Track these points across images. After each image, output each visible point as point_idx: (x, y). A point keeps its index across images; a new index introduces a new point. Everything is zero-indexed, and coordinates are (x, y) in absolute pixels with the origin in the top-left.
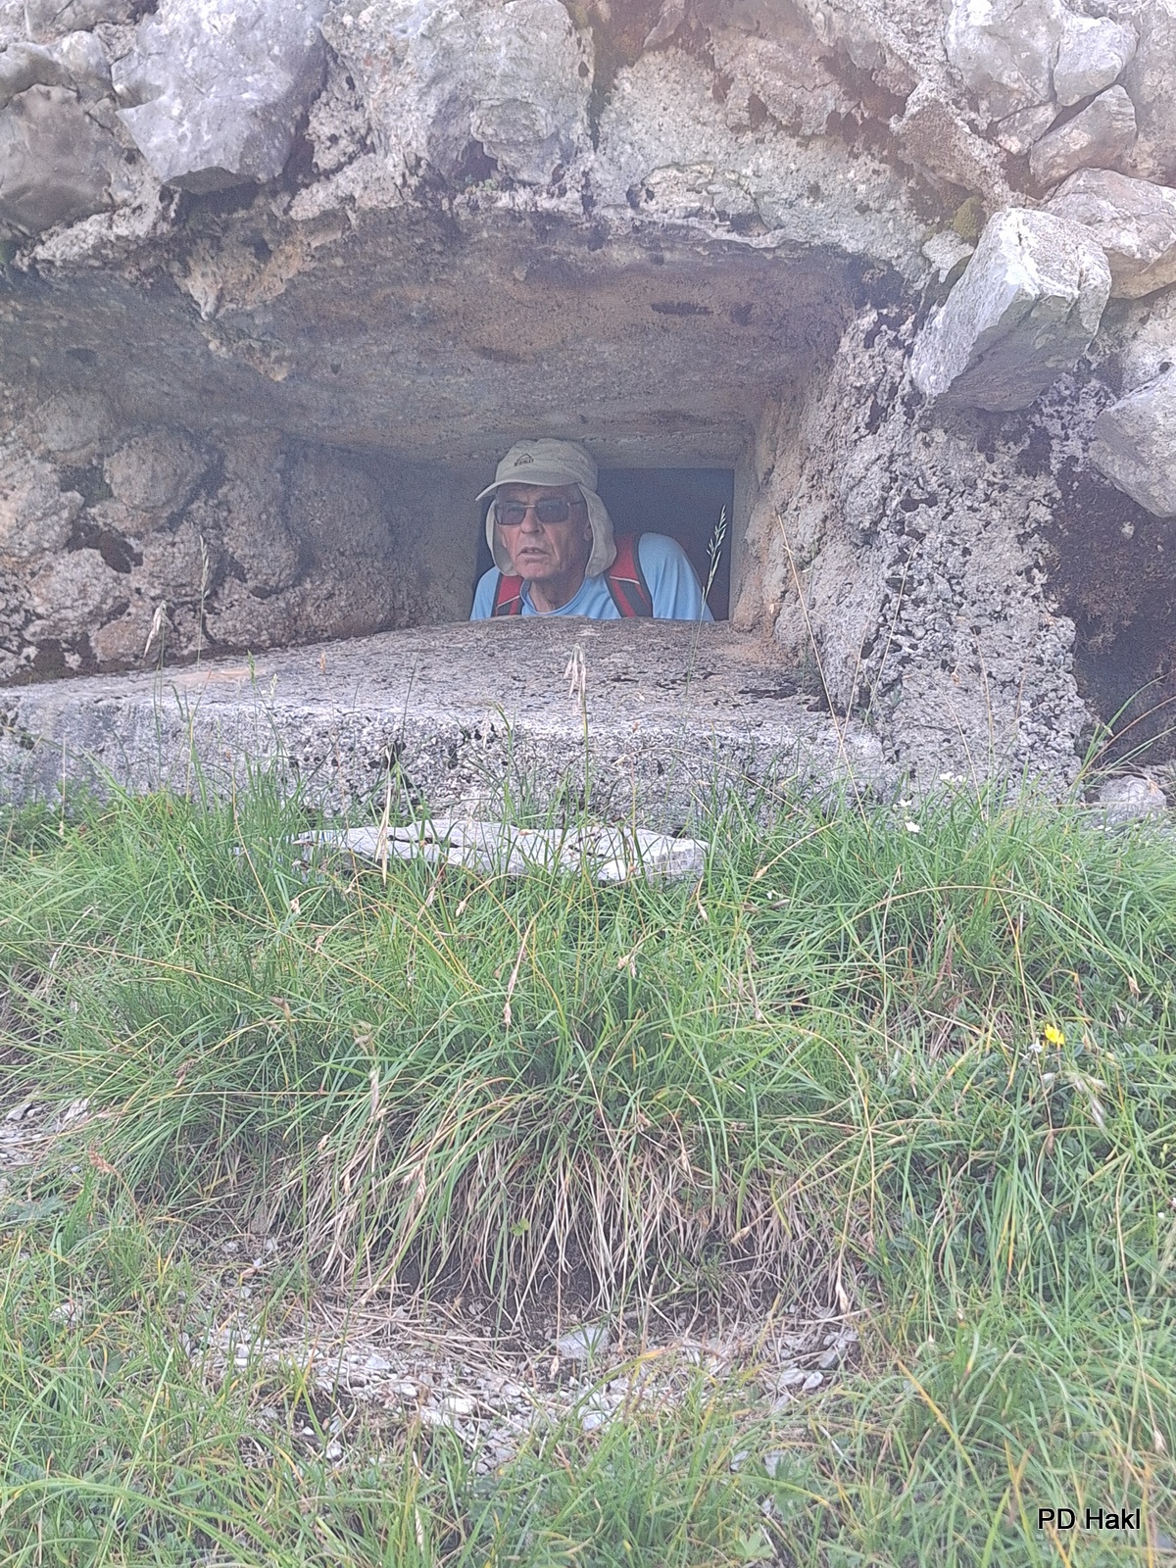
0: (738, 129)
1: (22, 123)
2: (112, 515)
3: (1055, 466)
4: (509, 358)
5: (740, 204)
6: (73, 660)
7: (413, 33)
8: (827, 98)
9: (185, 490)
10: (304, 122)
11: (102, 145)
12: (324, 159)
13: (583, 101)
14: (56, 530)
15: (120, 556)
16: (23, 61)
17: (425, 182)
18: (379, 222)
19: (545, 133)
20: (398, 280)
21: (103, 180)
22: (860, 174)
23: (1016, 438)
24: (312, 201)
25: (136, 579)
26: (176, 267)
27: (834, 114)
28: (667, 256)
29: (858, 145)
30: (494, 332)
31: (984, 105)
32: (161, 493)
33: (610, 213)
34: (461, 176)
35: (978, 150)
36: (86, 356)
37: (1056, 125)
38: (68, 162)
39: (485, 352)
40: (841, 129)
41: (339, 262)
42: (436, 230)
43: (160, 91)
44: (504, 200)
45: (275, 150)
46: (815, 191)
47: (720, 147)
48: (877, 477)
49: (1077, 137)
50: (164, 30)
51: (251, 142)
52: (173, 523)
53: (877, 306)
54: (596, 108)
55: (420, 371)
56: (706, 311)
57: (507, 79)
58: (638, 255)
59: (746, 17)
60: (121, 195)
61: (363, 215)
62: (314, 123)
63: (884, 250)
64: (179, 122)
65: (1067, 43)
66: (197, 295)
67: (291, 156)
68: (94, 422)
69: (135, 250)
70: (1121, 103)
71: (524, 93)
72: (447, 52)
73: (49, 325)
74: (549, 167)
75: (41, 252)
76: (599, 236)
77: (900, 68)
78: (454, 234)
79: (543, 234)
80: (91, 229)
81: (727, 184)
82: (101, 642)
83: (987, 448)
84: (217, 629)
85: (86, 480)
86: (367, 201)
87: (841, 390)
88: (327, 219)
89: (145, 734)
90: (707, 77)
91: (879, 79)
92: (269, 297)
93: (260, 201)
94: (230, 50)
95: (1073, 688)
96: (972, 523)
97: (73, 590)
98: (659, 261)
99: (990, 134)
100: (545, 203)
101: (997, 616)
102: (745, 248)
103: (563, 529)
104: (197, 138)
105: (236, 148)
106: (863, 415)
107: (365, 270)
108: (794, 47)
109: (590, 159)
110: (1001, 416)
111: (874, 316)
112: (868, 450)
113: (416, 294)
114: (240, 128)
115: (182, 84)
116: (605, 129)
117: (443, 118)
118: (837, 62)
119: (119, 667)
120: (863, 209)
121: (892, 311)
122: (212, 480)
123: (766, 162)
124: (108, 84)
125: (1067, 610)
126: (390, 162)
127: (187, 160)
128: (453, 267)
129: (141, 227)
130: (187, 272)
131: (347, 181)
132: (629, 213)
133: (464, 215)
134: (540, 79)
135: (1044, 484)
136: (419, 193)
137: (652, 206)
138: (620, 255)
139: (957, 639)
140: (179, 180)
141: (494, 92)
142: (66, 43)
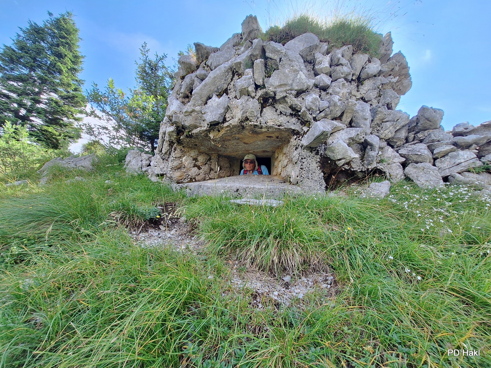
0: (279, 115)
1: (191, 117)
2: (198, 163)
3: (320, 154)
4: (247, 144)
5: (280, 124)
6: (194, 180)
7: (239, 104)
8: (290, 111)
9: (207, 161)
10: (225, 115)
11: (200, 119)
12: (227, 119)
13: (260, 112)
14: (192, 165)
15: (199, 168)
16: (192, 110)
17: (240, 121)
18: (235, 127)
19: (255, 115)
20: (235, 134)
21: (200, 123)
22: (294, 120)
23: (315, 151)
24: (226, 124)
25: (201, 171)
26: (209, 133)
27: (290, 113)
28: (269, 130)
29: (293, 117)
30: (246, 141)
31: (310, 111)
32: (204, 161)
33: (263, 125)
34: (245, 121)
35: (310, 116)
36: (196, 145)
37: (319, 113)
38: (196, 121)
39: (244, 143)
40: (291, 115)
41: (229, 132)
42: (241, 127)
43: (208, 112)
44: (250, 123)
45: (222, 118)
46: (288, 122)
47: (276, 117)
48: (297, 156)
49: (322, 114)
50: (208, 106)
51: (219, 117)
52: (205, 164)
53: (296, 135)
54: (261, 113)
55: (236, 146)
56: (273, 137)
57: (252, 108)
58: (266, 130)
59: (279, 102)
60: (202, 125)
61: (232, 126)
62: (226, 115)
63: (297, 129)
64: (210, 116)
65: (321, 104)
66: (211, 136)
67: (224, 119)
68: (197, 153)
69: (204, 131)
70: (328, 110)
71: (253, 110)
72: (243, 106)
73: (192, 141)
74: (256, 119)
75: (193, 132)
76: (261, 128)
77: (300, 107)
78: (243, 127)
79: (255, 127)
80: (199, 129)
81: (277, 121)
82: (197, 178)
83: (311, 152)
84: (210, 177)
85: (196, 159)
86: (233, 124)
87: (291, 146)
88: (228, 126)
89: (205, 188)
90: (274, 109)
91: (296, 109)
92: (220, 136)
93: (219, 125)
94: (216, 107)
95: (324, 181)
96: (310, 161)
97: (194, 172)
98: (268, 131)
99: (311, 114)
100: (255, 124)
101: (314, 172)
102: (280, 129)
103: (253, 164)
104: (213, 117)
105: (218, 118)
106: (295, 148)
107: (232, 133)
108: (285, 105)
109: (260, 118)
110: (313, 148)
111: (296, 136)
112: (296, 152)
113: (237, 136)
114: (218, 116)
115: (210, 111)
116: (262, 115)
117: (243, 114)
118: (291, 107)
119: (199, 181)
120: (294, 124)
121: (298, 136)
122: (210, 159)
123: (282, 119)
124: (201, 112)
125: (323, 172)
126: (236, 119)
127: (211, 120)
128: (242, 132)
129: (205, 128)
130: (210, 134)
131: (230, 122)
132: (265, 125)
133: (245, 125)
134: (255, 109)
135: (319, 156)
136: (240, 123)
137: (268, 124)
138: (263, 130)
139: (309, 175)
140: (210, 122)
141: (250, 110)
142: (197, 108)
